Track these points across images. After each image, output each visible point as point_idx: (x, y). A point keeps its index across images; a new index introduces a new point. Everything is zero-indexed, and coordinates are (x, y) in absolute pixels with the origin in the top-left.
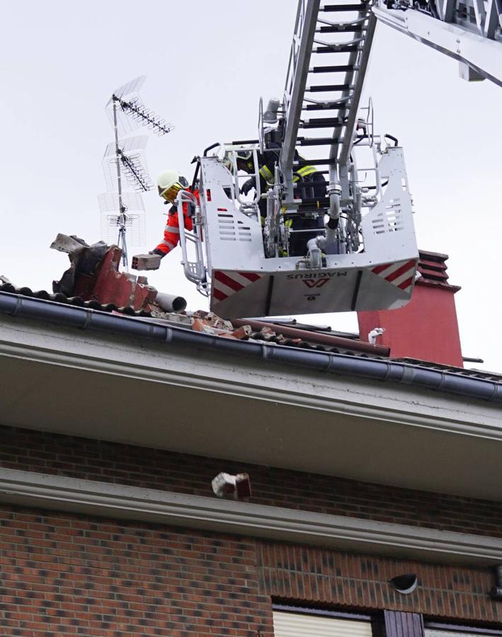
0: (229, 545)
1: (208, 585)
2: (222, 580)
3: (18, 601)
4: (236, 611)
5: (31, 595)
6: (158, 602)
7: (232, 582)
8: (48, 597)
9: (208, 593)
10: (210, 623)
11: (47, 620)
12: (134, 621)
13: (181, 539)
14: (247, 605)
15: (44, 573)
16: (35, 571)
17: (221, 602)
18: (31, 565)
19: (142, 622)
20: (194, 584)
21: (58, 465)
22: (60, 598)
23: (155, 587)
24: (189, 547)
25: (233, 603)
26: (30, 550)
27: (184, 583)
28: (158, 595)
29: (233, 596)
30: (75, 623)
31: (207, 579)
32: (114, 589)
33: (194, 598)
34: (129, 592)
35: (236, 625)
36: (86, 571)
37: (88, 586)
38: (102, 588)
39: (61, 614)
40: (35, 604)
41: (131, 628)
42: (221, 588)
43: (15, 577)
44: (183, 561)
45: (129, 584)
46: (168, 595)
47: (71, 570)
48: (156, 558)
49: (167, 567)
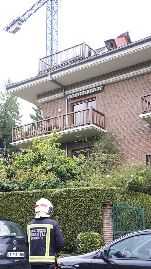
0: (146, 75)
1: (143, 83)
2: (145, 82)
3: (113, 97)
4: (147, 85)
5: (115, 95)
6: (134, 89)
7: (147, 81)
8: (118, 94)
9: (143, 84)
10: (143, 89)
11: (117, 98)
12: (130, 93)
13: (138, 78)
14: (149, 84)
15: (117, 91)
16: (116, 91)
17: (145, 85)
18: (115, 91)
19: (132, 93)
20: (140, 84)
21: (114, 76)
22: (119, 94)
23: (134, 87)
24: (139, 78)
25: (147, 84)
26: (115, 89)
27: (138, 84)
28: (134, 88)
29: (147, 83)
30: (122, 97)
31: (143, 82)
32: (128, 89)
33: (141, 86)
34: (130, 89)
35: (147, 88)
36: (123, 88)
37: (124, 91)
38: (126, 90)
39: (120, 96)
40: (116, 96)
41: (130, 94)
42: (145, 83)
43: (113, 93)
44: (139, 81)
45: (130, 88)
46: (136, 87)
47: (121, 89)
48: (134, 82)
49: (136, 83)
